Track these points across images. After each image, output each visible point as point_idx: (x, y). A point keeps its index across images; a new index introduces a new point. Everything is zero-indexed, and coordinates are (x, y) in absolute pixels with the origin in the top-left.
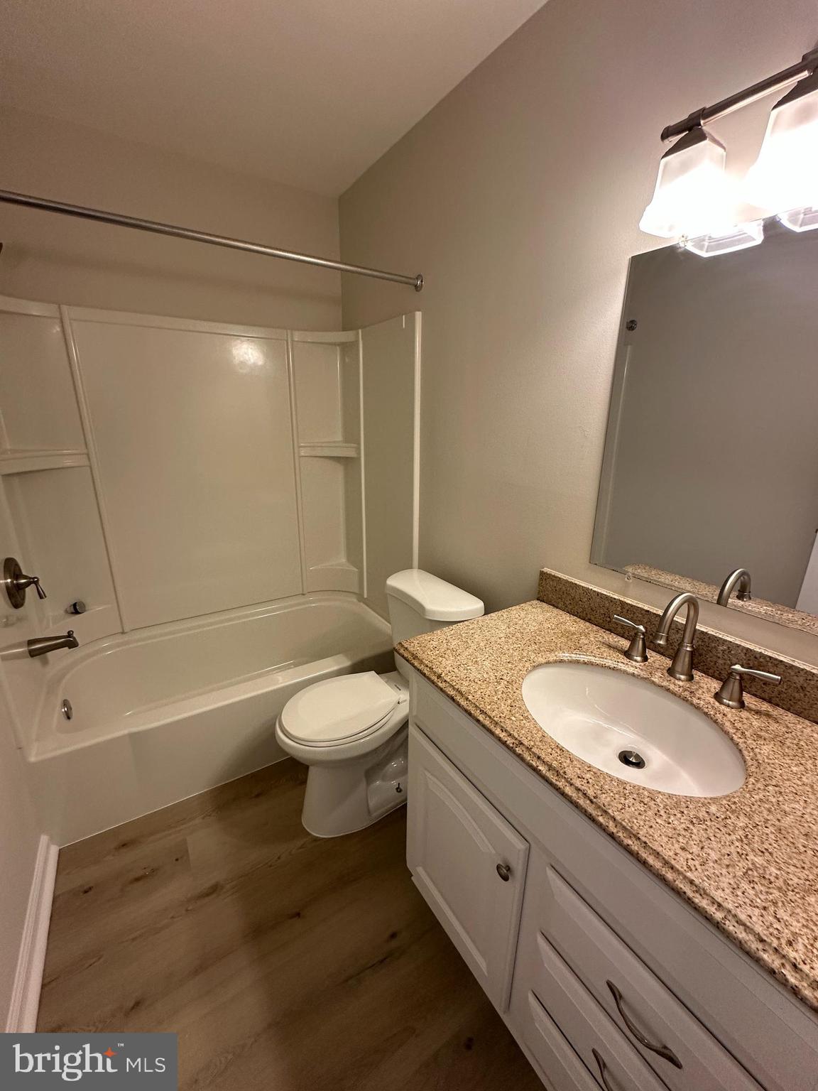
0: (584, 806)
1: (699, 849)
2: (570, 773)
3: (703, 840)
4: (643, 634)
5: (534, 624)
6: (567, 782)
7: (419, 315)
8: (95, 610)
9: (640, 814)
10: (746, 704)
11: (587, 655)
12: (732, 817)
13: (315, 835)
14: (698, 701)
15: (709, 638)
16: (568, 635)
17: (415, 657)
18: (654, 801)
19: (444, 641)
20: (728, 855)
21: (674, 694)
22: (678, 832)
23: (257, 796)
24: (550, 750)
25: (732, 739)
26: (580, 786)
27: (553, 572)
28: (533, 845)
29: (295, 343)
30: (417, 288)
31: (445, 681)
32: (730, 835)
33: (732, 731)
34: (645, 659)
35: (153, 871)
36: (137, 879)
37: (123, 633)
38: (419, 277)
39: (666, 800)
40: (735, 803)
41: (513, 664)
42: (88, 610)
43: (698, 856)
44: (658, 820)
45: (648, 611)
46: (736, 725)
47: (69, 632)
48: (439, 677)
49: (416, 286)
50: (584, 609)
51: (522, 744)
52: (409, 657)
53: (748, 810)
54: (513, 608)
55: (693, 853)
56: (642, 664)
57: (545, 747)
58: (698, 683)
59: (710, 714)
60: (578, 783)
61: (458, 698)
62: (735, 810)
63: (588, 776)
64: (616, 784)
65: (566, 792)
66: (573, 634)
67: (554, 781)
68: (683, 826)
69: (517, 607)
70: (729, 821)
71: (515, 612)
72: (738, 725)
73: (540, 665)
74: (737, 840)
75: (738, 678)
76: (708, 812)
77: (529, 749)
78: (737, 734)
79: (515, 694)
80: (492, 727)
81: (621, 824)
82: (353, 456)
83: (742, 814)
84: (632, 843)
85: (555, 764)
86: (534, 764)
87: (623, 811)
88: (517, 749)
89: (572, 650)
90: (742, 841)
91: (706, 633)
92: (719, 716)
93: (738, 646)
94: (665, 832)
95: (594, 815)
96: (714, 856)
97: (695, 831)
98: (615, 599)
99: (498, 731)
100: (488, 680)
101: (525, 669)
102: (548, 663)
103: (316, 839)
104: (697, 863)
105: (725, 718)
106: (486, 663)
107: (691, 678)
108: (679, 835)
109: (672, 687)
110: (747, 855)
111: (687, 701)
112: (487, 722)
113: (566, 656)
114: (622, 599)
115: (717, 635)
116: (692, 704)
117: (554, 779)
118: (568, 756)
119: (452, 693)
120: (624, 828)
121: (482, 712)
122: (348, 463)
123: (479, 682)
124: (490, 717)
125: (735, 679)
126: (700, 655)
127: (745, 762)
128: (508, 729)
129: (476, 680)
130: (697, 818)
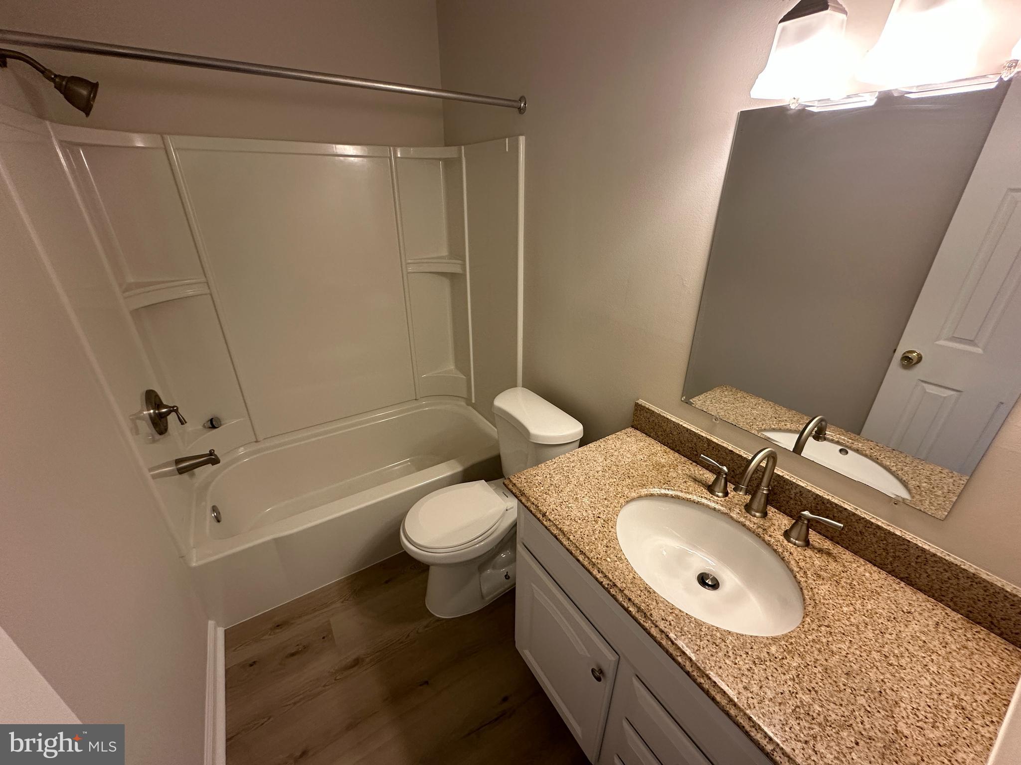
0: (667, 646)
1: (758, 688)
2: (656, 616)
3: (762, 679)
4: (726, 474)
5: (629, 455)
6: (653, 624)
7: (522, 140)
8: (229, 424)
9: (712, 655)
10: (811, 542)
11: (674, 490)
12: (788, 657)
13: (438, 616)
14: (769, 538)
15: (784, 481)
16: (658, 467)
17: (523, 494)
18: (725, 642)
19: (548, 476)
20: (782, 693)
21: (749, 529)
22: (742, 672)
23: (387, 582)
24: (639, 592)
25: (795, 577)
26: (663, 628)
27: (648, 405)
28: (621, 657)
29: (398, 160)
30: (521, 110)
31: (550, 520)
32: (784, 674)
33: (796, 569)
34: (726, 494)
35: (305, 647)
36: (293, 655)
37: (257, 442)
38: (522, 99)
39: (734, 641)
40: (791, 644)
41: (609, 501)
42: (224, 424)
43: (757, 694)
44: (727, 661)
45: (732, 451)
46: (800, 564)
47: (210, 451)
48: (544, 515)
49: (519, 108)
50: (674, 441)
51: (615, 585)
52: (518, 493)
53: (802, 650)
54: (610, 437)
55: (753, 692)
56: (723, 499)
57: (635, 589)
58: (771, 519)
59: (779, 552)
60: (662, 625)
61: (561, 537)
62: (791, 651)
63: (671, 618)
64: (693, 625)
65: (652, 632)
66: (663, 466)
67: (642, 622)
68: (747, 666)
69: (614, 436)
70: (785, 661)
71: (611, 442)
72: (802, 564)
73: (633, 499)
74: (790, 679)
75: (806, 522)
76: (768, 653)
77: (621, 591)
78: (800, 572)
79: (610, 534)
80: (590, 567)
81: (696, 664)
82: (458, 272)
83: (797, 655)
84: (704, 682)
85: (643, 606)
86: (625, 605)
87: (698, 653)
88: (611, 590)
89: (661, 484)
90: (794, 680)
91: (782, 476)
92: (786, 554)
93: (810, 491)
94: (732, 672)
95: (674, 655)
96: (770, 694)
97: (756, 671)
98: (702, 436)
99: (595, 572)
100: (586, 519)
101: (620, 505)
102: (640, 497)
103: (439, 620)
104: (755, 701)
105: (791, 557)
106: (585, 500)
107: (765, 515)
108: (743, 675)
109: (747, 523)
110: (797, 693)
111: (760, 537)
112: (586, 563)
113: (656, 491)
114: (709, 437)
115: (791, 479)
116: (764, 540)
117: (642, 620)
118: (654, 598)
119: (556, 532)
120: (699, 668)
121: (582, 553)
122: (455, 279)
123: (579, 521)
124: (588, 558)
125: (803, 523)
126: (775, 494)
127: (804, 600)
128: (604, 570)
129: (576, 518)
130: (759, 658)
